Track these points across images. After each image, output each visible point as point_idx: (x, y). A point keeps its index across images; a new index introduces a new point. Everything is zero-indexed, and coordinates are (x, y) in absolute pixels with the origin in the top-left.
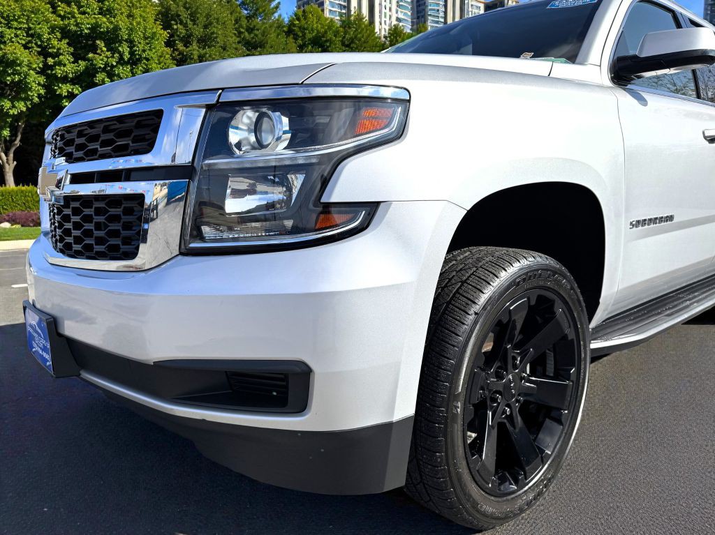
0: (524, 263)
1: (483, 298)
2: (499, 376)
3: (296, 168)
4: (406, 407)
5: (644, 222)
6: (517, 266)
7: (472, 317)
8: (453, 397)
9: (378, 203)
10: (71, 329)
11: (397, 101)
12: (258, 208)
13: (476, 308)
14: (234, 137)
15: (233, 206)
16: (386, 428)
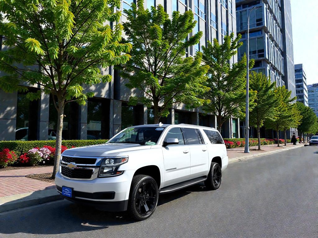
0: (146, 177)
1: (139, 183)
2: (142, 196)
3: (114, 166)
4: (127, 198)
5: (168, 170)
6: (144, 178)
7: (137, 186)
8: (134, 197)
9: (124, 171)
10: (75, 190)
11: (127, 157)
12: (108, 171)
13: (137, 184)
14: (106, 162)
15: (105, 171)
16: (124, 201)
